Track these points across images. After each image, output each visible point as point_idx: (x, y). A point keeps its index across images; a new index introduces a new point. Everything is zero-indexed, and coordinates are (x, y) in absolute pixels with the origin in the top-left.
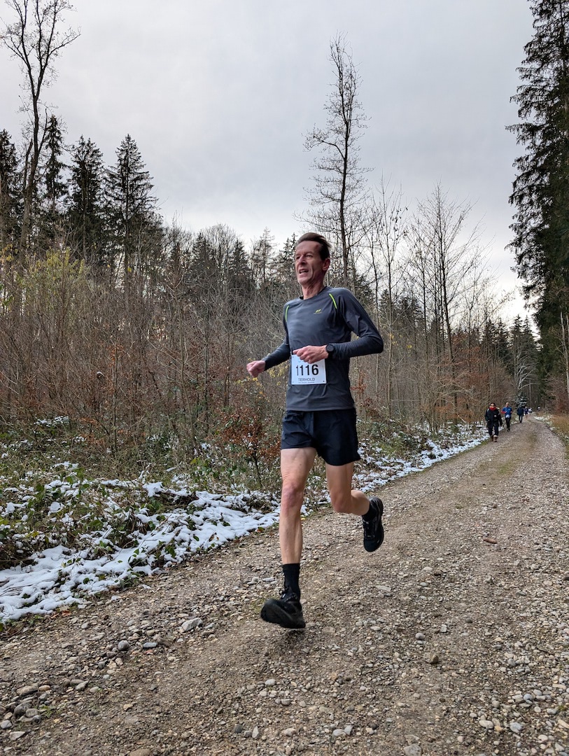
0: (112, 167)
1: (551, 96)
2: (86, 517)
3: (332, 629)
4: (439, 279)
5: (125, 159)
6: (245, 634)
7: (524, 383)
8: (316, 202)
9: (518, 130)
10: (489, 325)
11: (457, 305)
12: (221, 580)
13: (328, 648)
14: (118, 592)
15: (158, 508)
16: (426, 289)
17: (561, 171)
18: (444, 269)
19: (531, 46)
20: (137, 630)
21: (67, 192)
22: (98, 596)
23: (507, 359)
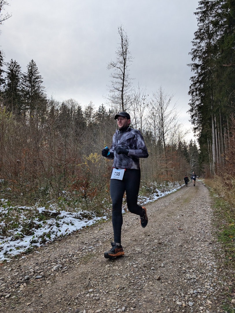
0: (25, 73)
1: (204, 53)
2: (11, 222)
3: (117, 267)
4: (161, 124)
5: (31, 70)
6: (80, 271)
7: (194, 166)
8: (111, 91)
9: (192, 66)
10: (180, 143)
11: (168, 135)
12: (70, 248)
13: (115, 275)
14: (25, 254)
15: (43, 218)
16: (156, 128)
17: (208, 82)
18: (163, 120)
19: (197, 33)
20: (33, 271)
21: (5, 83)
22: (16, 257)
23: (187, 156)
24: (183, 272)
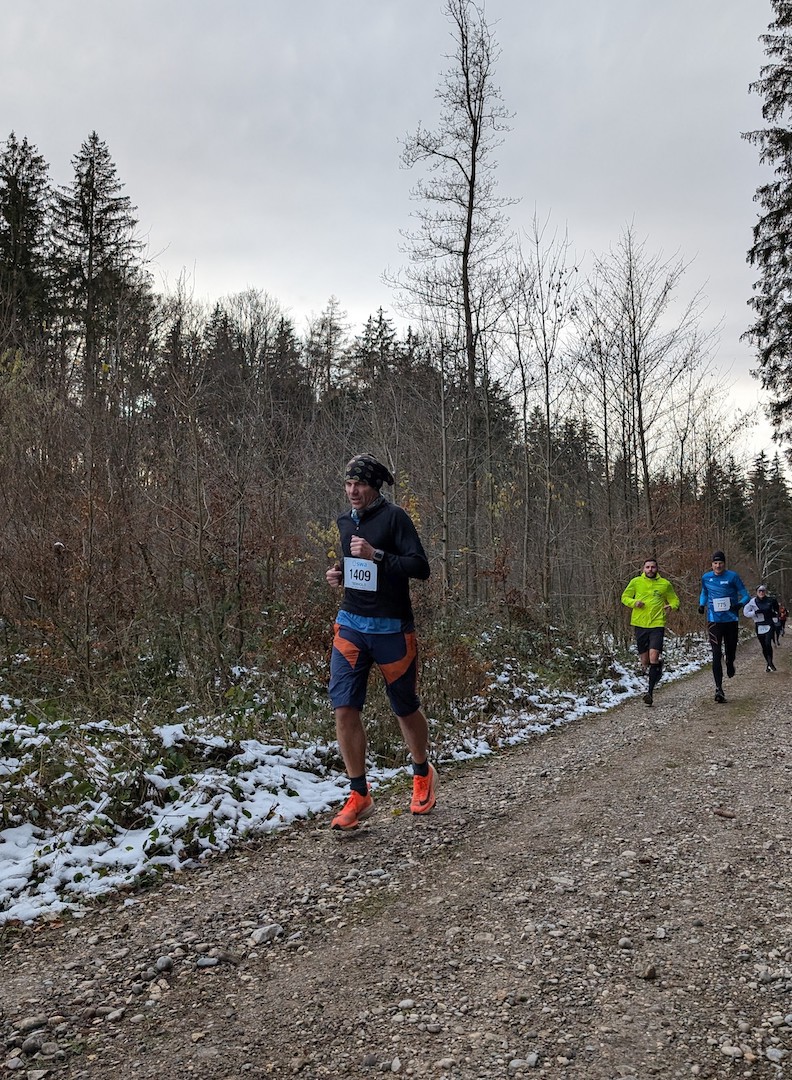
0: (64, 188)
2: (61, 781)
4: (631, 391)
7: (772, 567)
8: (420, 254)
9: (762, 139)
10: (713, 467)
11: (659, 434)
12: (297, 875)
14: (131, 894)
15: (181, 766)
16: (607, 406)
18: (638, 373)
22: (101, 900)
23: (743, 525)
24: (741, 958)
